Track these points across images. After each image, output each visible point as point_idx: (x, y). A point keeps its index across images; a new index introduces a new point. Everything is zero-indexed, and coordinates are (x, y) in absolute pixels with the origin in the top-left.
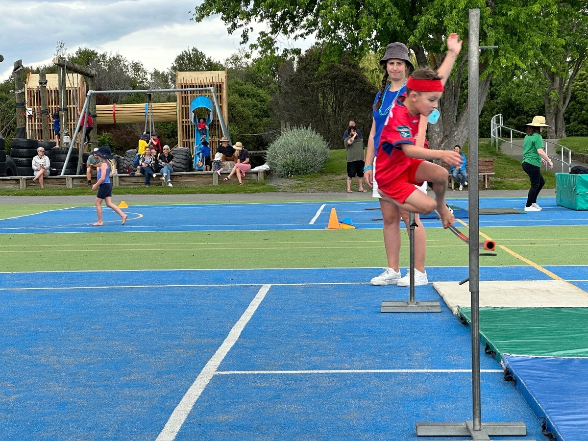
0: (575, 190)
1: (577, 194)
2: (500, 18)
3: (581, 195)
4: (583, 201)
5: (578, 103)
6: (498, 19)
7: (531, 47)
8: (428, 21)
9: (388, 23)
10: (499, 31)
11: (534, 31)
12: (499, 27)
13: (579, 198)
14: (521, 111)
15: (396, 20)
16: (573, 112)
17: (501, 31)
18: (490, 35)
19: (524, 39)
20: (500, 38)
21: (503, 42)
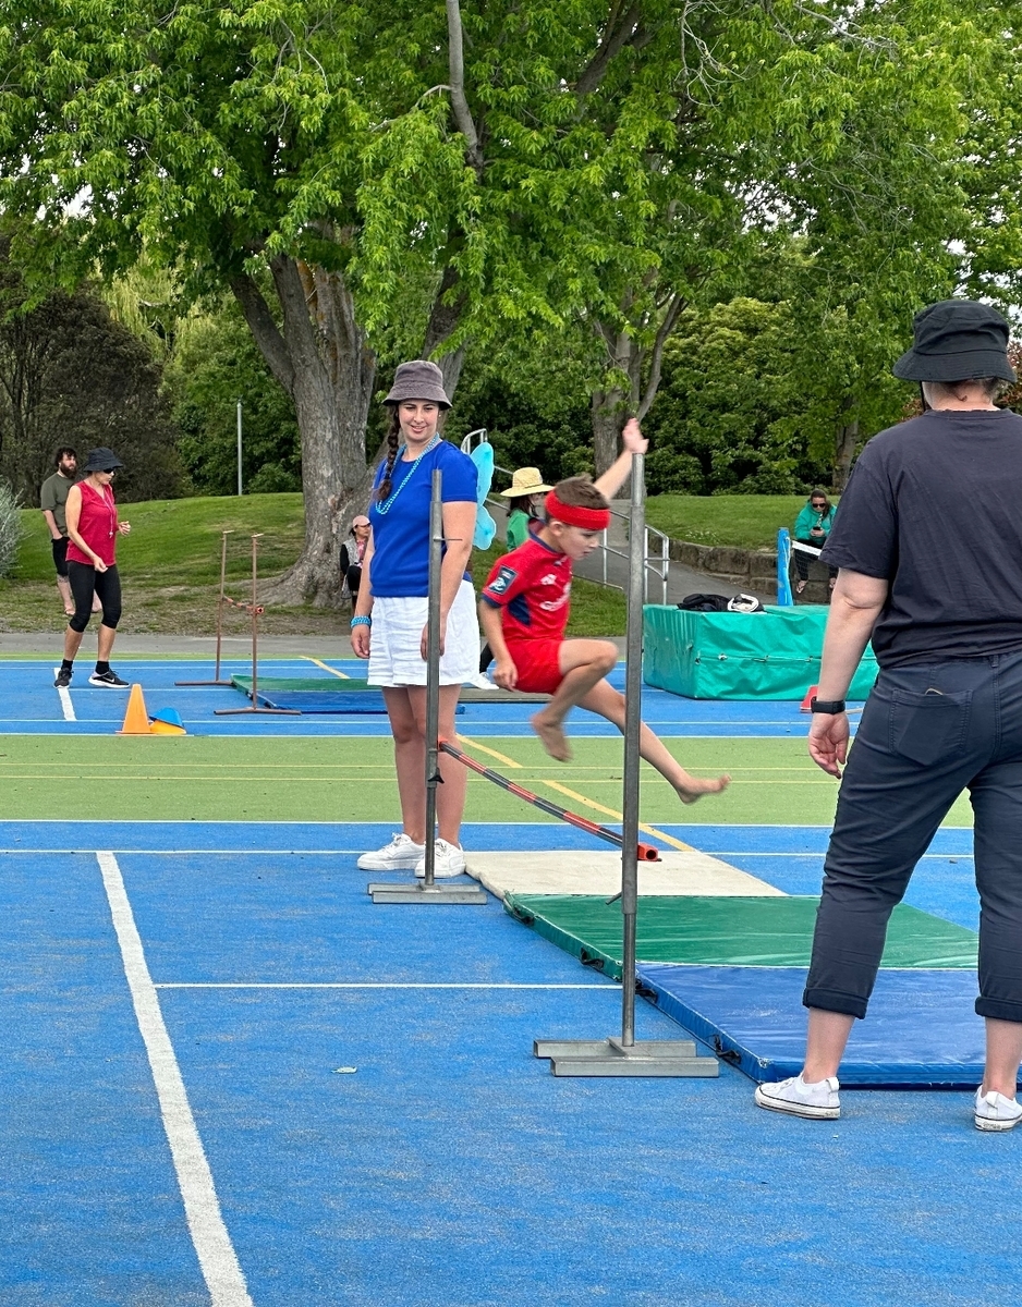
0: (691, 649)
1: (697, 661)
2: (499, 194)
3: (706, 663)
4: (709, 677)
5: (675, 396)
6: (492, 196)
7: (575, 271)
8: (317, 195)
9: (212, 196)
10: (495, 228)
11: (584, 229)
12: (494, 217)
13: (701, 668)
14: (523, 410)
15: (233, 190)
16: (663, 419)
17: (500, 228)
18: (473, 239)
19: (559, 249)
20: (500, 247)
21: (504, 255)
